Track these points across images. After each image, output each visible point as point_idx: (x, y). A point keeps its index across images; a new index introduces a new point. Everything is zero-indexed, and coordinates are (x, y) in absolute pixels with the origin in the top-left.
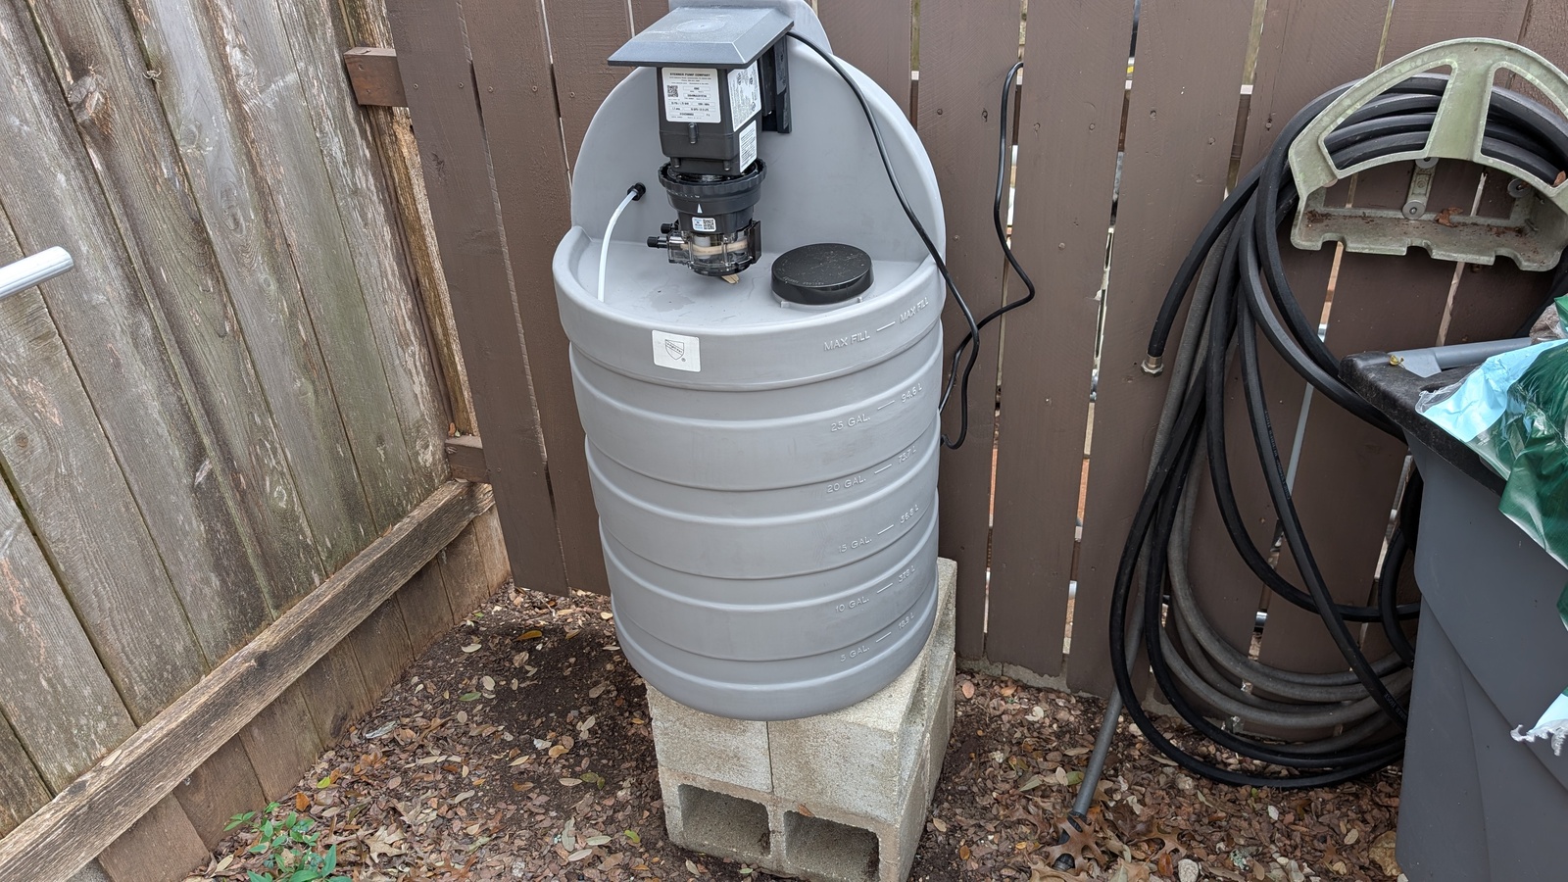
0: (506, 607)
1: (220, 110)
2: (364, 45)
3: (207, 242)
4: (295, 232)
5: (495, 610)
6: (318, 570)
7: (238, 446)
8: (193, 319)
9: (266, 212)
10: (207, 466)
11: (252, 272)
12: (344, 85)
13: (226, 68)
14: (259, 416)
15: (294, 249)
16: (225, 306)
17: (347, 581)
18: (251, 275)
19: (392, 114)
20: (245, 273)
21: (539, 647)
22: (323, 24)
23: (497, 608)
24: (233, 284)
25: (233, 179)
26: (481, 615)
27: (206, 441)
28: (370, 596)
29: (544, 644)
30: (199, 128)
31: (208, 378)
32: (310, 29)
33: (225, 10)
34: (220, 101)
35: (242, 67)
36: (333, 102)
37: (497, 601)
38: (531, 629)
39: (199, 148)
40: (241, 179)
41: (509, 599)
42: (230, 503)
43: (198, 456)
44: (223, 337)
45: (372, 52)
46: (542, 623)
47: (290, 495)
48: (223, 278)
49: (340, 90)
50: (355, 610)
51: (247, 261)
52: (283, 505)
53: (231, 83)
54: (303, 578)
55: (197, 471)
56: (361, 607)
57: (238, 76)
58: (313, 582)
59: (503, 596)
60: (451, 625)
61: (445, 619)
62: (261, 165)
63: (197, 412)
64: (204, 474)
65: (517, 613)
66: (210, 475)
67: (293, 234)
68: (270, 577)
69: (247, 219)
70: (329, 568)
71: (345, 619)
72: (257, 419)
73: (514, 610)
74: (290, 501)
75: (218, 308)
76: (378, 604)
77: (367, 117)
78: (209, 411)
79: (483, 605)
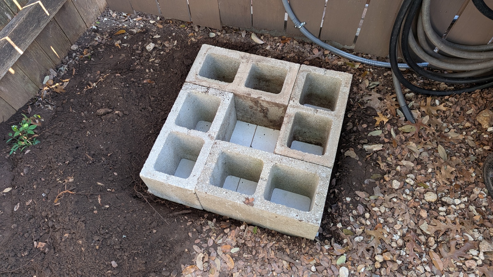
0: (109, 18)
5: (104, 20)
6: (8, 12)
17: (24, 16)
21: (125, 38)
23: (106, 19)
26: (98, 23)
28: (39, 22)
29: (127, 36)
37: (105, 16)
38: (121, 29)
41: (110, 14)
46: (126, 26)
50: (33, 29)
56: (36, 28)
58: (7, 18)
59: (107, 13)
60: (86, 29)
61: (82, 26)
65: (114, 21)
70: (14, 11)
71: (29, 34)
73: (112, 19)
76: (45, 25)
79: (99, 18)
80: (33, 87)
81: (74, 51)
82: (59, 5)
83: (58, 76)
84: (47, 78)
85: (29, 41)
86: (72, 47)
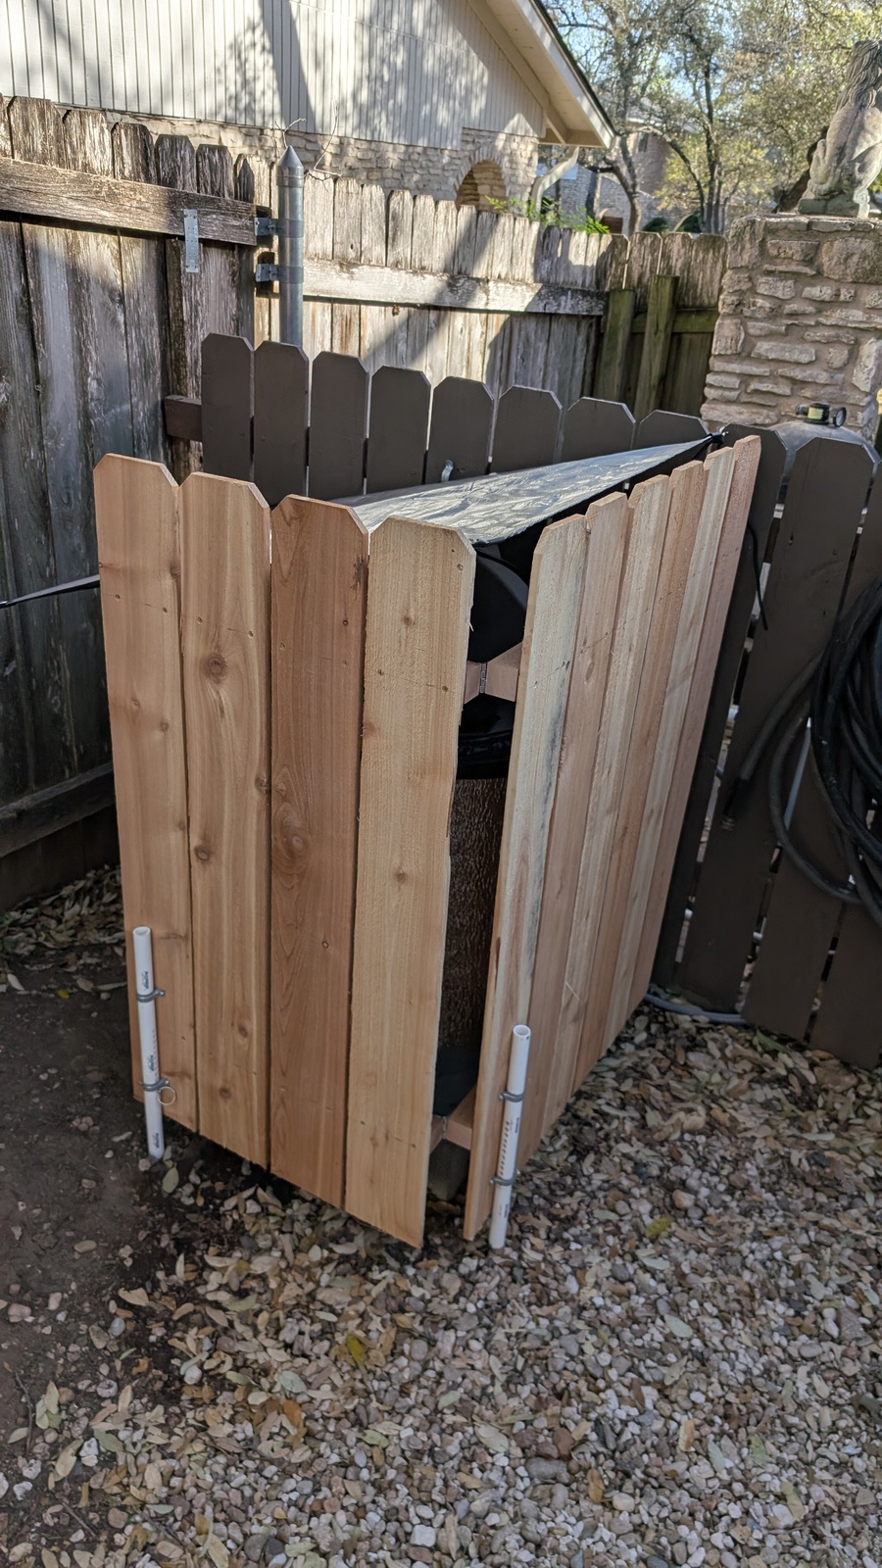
1: (75, 419)
2: (180, 393)
3: (47, 508)
6: (70, 767)
7: (37, 659)
9: (89, 497)
10: (13, 665)
11: (71, 537)
12: (160, 419)
13: (85, 393)
14: (55, 640)
16: (49, 556)
19: (189, 446)
20: (67, 537)
22: (155, 374)
24: (58, 541)
25: (73, 469)
27: (18, 647)
30: (59, 430)
32: (146, 376)
33: (93, 353)
34: (76, 414)
35: (95, 394)
36: (150, 429)
39: (56, 443)
40: (77, 470)
42: (23, 697)
43: (9, 656)
44: (43, 578)
45: (184, 400)
47: (62, 704)
48: (52, 535)
49: (157, 421)
51: (70, 528)
52: (56, 710)
53: (86, 403)
54: (58, 769)
55: (7, 666)
57: (92, 399)
58: (65, 774)
62: (93, 463)
64: (11, 670)
66: (14, 672)
68: (37, 761)
69: (76, 499)
72: (53, 643)
74: (61, 709)
75: (45, 556)
77: (171, 445)
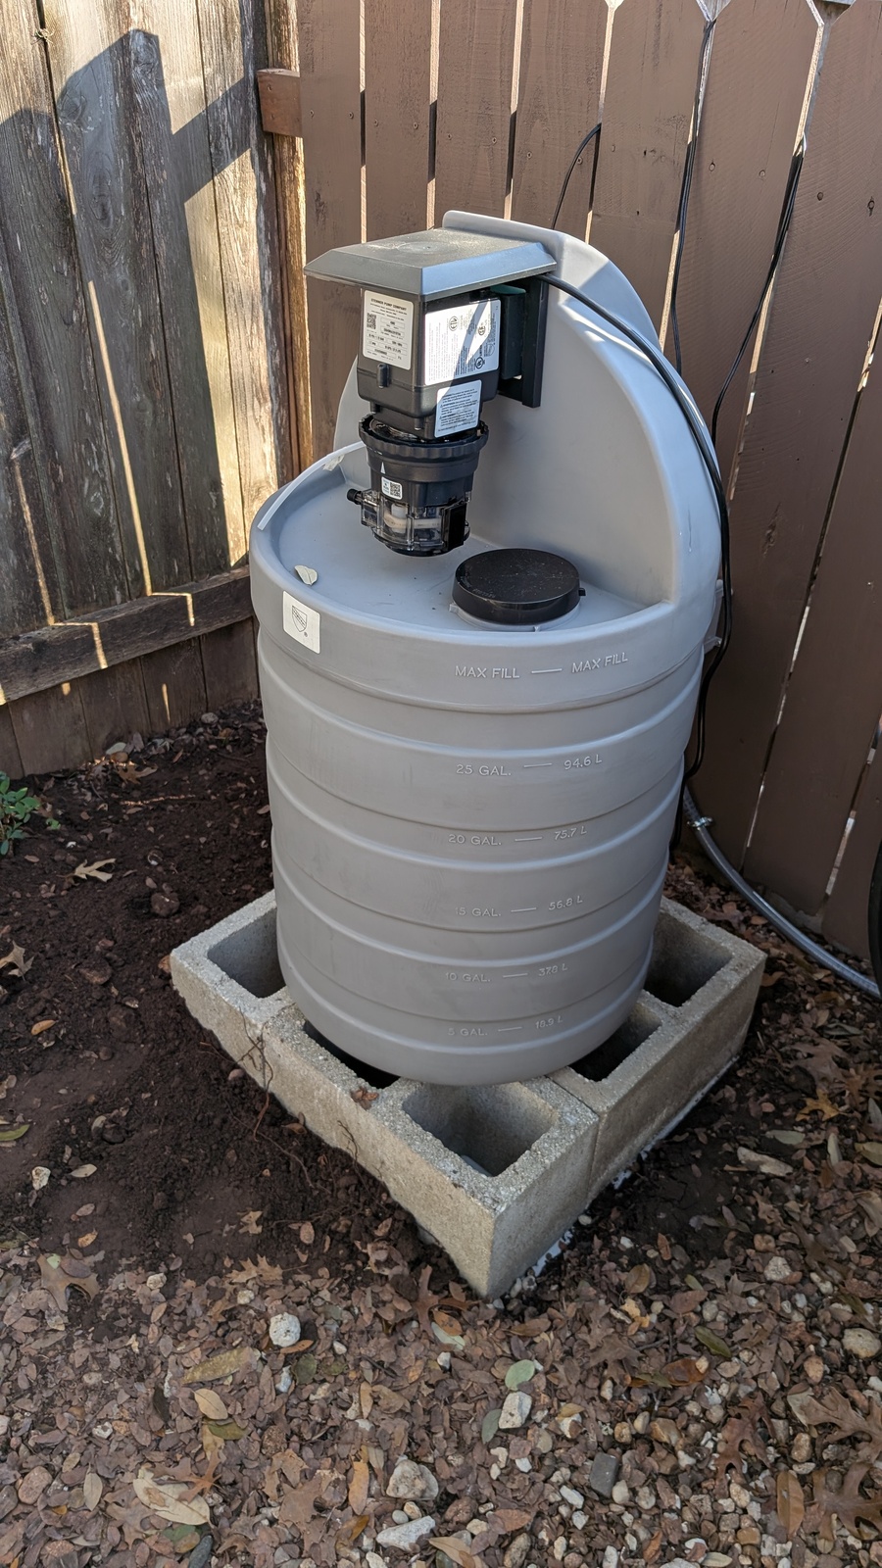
1: (110, 90)
2: (281, 66)
3: (69, 223)
4: (166, 243)
6: (121, 588)
7: (63, 437)
8: (41, 296)
9: (138, 213)
10: (26, 445)
11: (110, 267)
12: (252, 106)
13: (124, 50)
14: (91, 417)
15: (162, 261)
17: (145, 607)
18: (109, 272)
20: (104, 268)
25: (110, 167)
27: (31, 421)
28: (166, 630)
30: (84, 104)
31: (45, 360)
34: (111, 82)
35: (141, 54)
36: (236, 120)
39: (80, 124)
40: (118, 170)
42: (44, 491)
43: (19, 432)
44: (68, 325)
45: (283, 72)
47: (107, 505)
48: (79, 265)
49: (247, 109)
50: (147, 637)
51: (107, 256)
52: (98, 512)
53: (127, 67)
54: (104, 590)
55: (15, 446)
56: (153, 637)
58: (114, 598)
61: (249, 689)
62: (143, 161)
63: (27, 390)
64: (22, 451)
66: (27, 457)
67: (163, 245)
68: (70, 576)
69: (117, 214)
70: (132, 591)
71: (134, 642)
72: (89, 420)
74: (106, 510)
75: (69, 294)
76: (173, 642)
77: (272, 147)
78: (40, 393)
80: (83, 750)
81: (205, 725)
82: (222, 621)
83: (143, 751)
84: (120, 746)
85: (127, 654)
86: (204, 717)
